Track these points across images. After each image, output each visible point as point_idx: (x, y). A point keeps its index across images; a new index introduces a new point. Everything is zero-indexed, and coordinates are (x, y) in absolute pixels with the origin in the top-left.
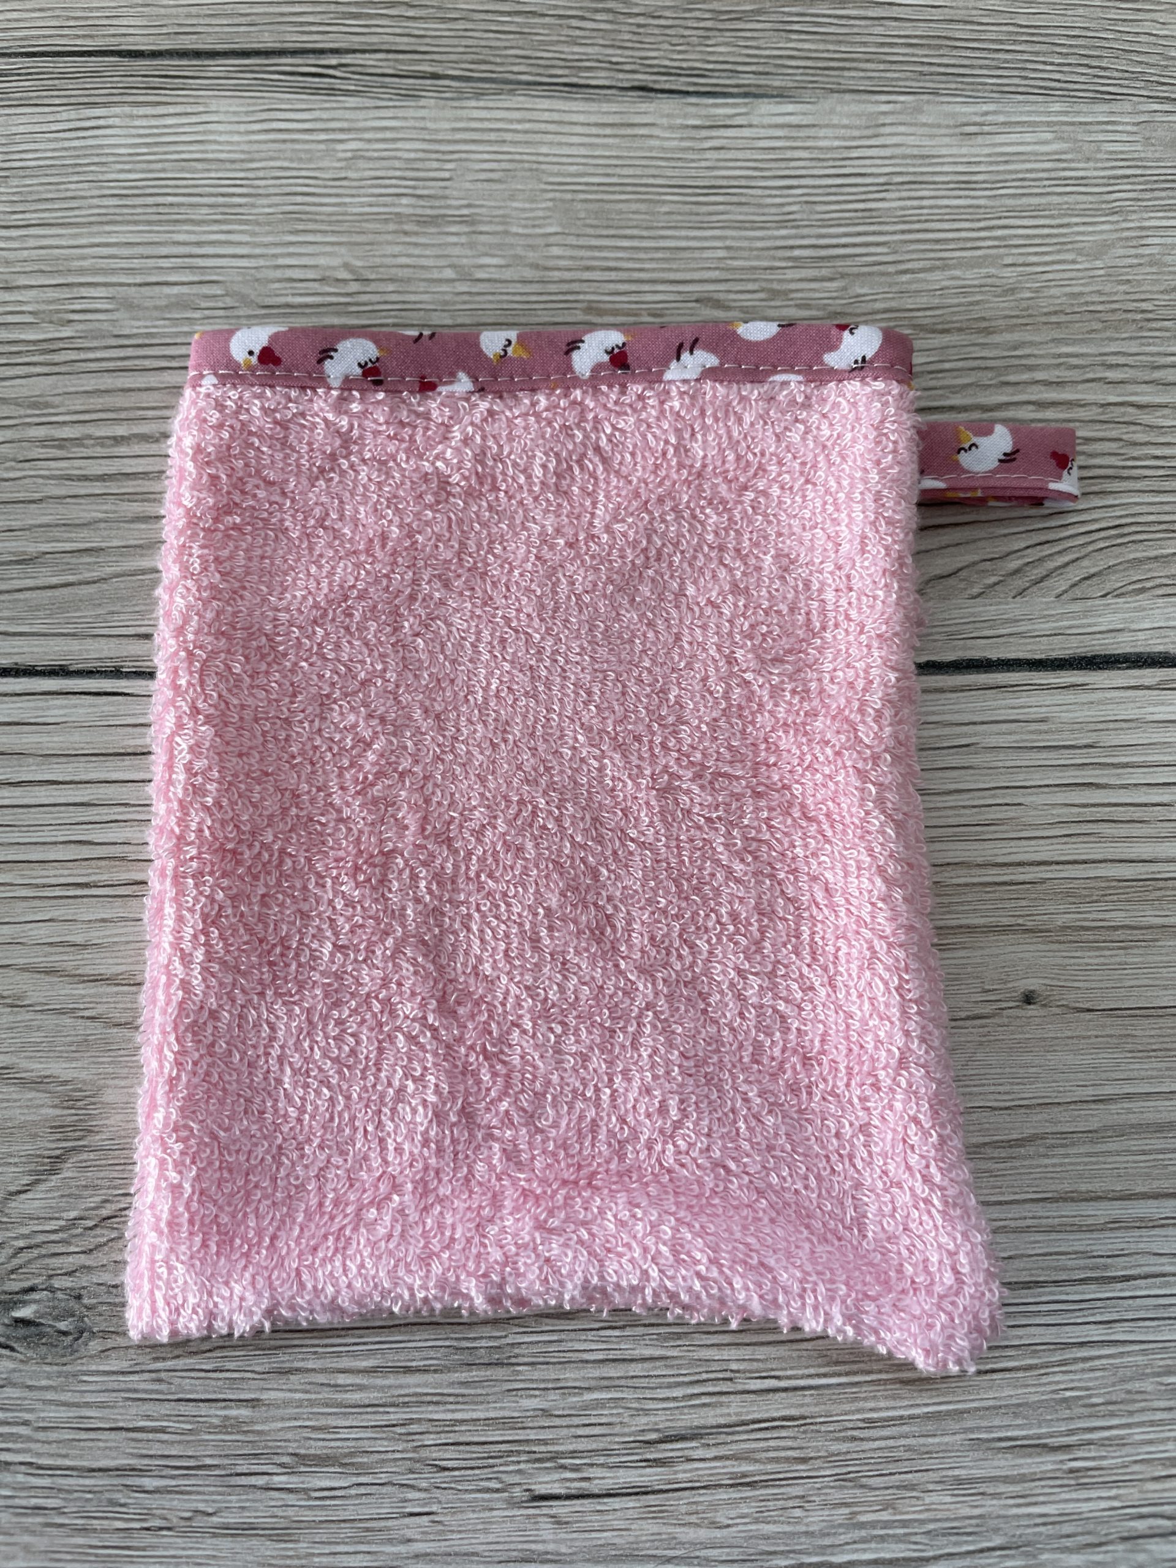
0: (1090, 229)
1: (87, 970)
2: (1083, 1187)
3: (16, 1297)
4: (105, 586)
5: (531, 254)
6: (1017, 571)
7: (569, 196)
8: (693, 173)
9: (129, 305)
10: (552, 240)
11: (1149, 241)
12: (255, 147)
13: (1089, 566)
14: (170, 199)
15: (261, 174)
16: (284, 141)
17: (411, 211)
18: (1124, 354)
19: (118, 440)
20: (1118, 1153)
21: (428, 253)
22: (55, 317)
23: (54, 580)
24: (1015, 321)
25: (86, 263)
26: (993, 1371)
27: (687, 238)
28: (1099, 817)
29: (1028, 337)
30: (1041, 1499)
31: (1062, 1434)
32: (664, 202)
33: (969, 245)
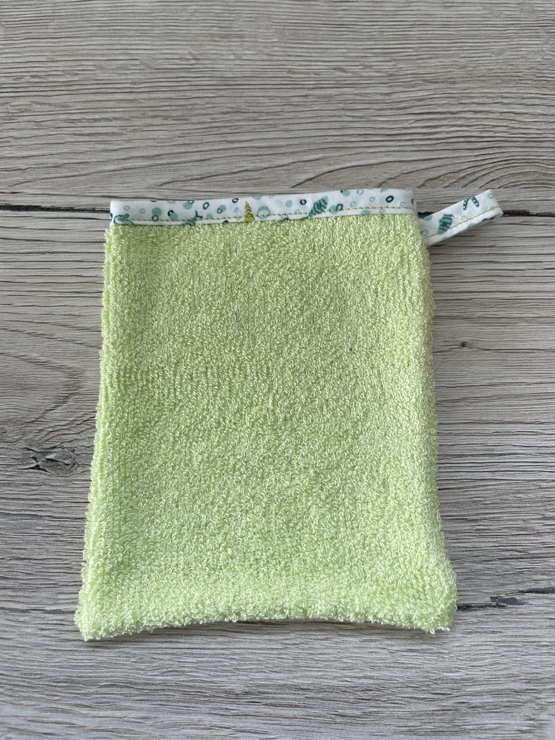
0: (497, 44)
1: (80, 325)
2: (484, 419)
3: (48, 451)
4: (89, 177)
5: (266, 50)
6: (463, 178)
7: (282, 28)
8: (334, 19)
9: (101, 68)
10: (275, 44)
11: (522, 49)
12: (155, 8)
13: (493, 176)
14: (119, 28)
15: (156, 18)
16: (166, 6)
17: (217, 32)
18: (510, 93)
19: (96, 120)
20: (499, 406)
21: (224, 49)
22: (72, 72)
23: (69, 174)
24: (465, 79)
25: (84, 52)
26: (445, 489)
27: (330, 44)
28: (495, 274)
29: (471, 86)
30: (464, 540)
31: (473, 515)
32: (321, 30)
33: (447, 49)
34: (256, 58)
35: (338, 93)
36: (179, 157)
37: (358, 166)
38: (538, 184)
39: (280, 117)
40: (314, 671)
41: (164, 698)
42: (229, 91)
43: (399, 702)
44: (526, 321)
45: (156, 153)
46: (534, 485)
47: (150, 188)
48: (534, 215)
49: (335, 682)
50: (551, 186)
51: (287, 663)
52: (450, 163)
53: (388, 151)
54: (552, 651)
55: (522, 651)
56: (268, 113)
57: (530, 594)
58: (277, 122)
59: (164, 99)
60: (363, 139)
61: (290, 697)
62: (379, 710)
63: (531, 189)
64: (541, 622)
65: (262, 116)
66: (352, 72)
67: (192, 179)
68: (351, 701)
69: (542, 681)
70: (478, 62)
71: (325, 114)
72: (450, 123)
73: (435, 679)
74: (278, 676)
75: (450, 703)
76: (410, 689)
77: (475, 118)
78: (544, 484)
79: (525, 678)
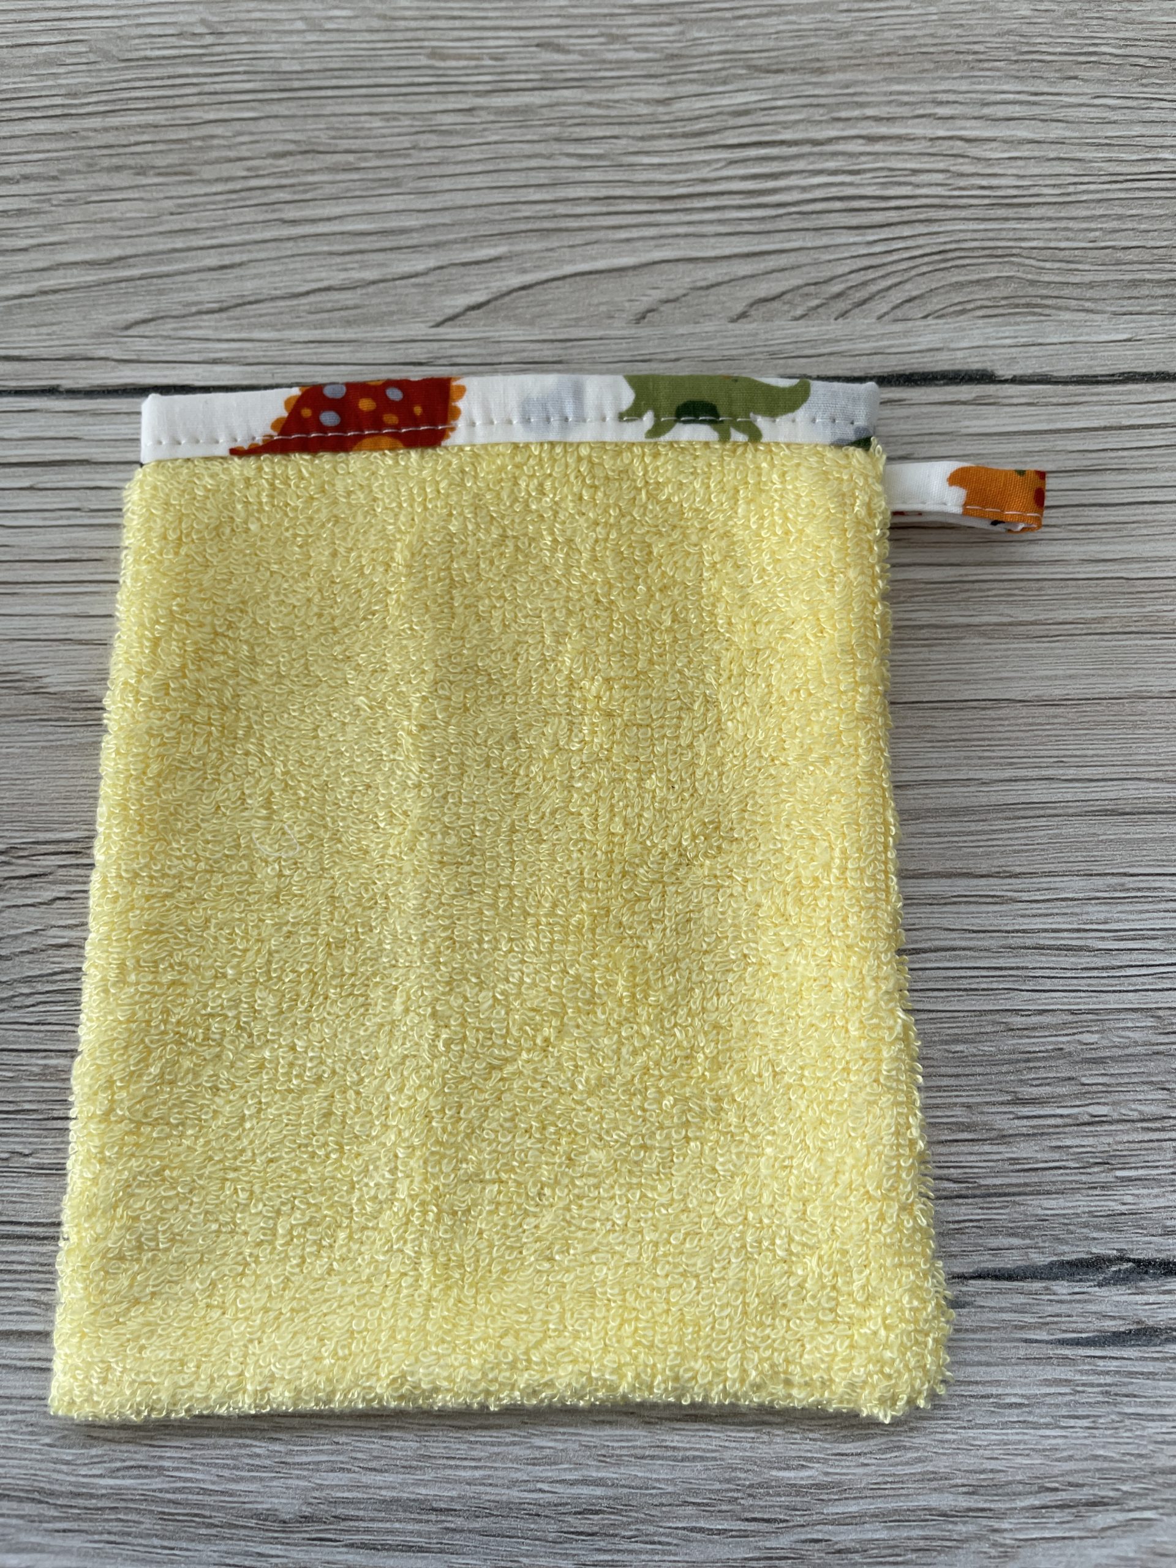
34: (355, 25)
35: (546, 101)
36: (170, 262)
37: (590, 273)
38: (1017, 306)
39: (409, 161)
40: (465, 1467)
41: (116, 1527)
42: (290, 104)
43: (663, 1539)
44: (983, 634)
45: (117, 252)
46: (994, 1023)
47: (99, 335)
48: (1005, 381)
49: (515, 1494)
50: (1047, 311)
51: (401, 1449)
52: (808, 260)
53: (662, 237)
54: (1030, 1419)
55: (959, 1419)
56: (380, 153)
57: (979, 1282)
58: (401, 173)
59: (139, 126)
60: (604, 209)
61: (408, 1528)
62: (615, 1557)
63: (1000, 319)
64: (1004, 1348)
65: (365, 160)
66: (582, 53)
67: (200, 313)
68: (551, 1536)
69: (1008, 1489)
70: (880, 21)
71: (514, 152)
72: (811, 167)
73: (751, 1486)
74: (379, 1478)
75: (784, 1541)
76: (690, 1510)
77: (869, 154)
78: (1017, 1021)
79: (965, 1482)
